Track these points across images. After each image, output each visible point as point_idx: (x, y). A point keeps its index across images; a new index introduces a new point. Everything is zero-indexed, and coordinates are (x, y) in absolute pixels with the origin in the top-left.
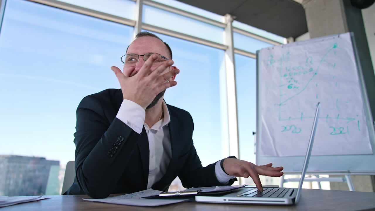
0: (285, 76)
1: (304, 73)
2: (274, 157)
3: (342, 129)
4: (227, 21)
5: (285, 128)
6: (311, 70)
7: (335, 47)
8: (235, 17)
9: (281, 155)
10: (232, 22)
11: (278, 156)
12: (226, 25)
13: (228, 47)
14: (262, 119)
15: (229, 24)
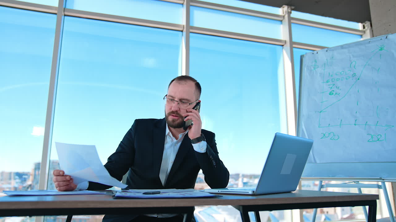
0: (327, 82)
1: (347, 79)
2: (312, 163)
3: (379, 136)
4: (285, 13)
5: (324, 135)
6: (354, 75)
7: (381, 49)
8: (293, 7)
9: (318, 161)
10: (290, 13)
11: (315, 162)
12: (284, 17)
13: (285, 42)
14: (303, 126)
15: (286, 16)
